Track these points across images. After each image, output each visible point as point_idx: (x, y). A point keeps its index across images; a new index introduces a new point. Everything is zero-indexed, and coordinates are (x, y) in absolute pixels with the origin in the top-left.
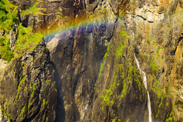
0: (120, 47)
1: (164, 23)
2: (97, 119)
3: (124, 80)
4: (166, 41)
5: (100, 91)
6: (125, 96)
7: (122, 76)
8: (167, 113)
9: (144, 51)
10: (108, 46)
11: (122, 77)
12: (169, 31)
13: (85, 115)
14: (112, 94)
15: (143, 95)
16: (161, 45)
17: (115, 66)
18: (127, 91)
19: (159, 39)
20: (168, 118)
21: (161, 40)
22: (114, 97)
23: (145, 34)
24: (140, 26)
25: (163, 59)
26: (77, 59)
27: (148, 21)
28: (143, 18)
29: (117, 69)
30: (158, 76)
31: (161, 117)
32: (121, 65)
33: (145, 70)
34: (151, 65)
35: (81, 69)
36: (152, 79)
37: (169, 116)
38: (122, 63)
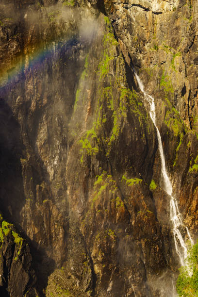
0: (105, 60)
1: (181, 13)
2: (74, 178)
3: (114, 113)
4: (184, 41)
5: (77, 134)
6: (117, 138)
7: (109, 107)
8: (189, 159)
9: (149, 63)
10: (86, 60)
11: (111, 108)
12: (189, 24)
13: (54, 172)
14: (96, 136)
15: (149, 133)
16: (178, 50)
17: (99, 91)
18: (120, 130)
19: (173, 40)
20: (192, 165)
21: (177, 42)
22: (98, 141)
23: (148, 33)
24: (139, 21)
25: (182, 72)
26: (32, 87)
27: (153, 12)
28: (143, 8)
29: (102, 96)
30: (174, 100)
31: (181, 165)
32: (108, 88)
33: (153, 94)
34: (162, 84)
35: (42, 102)
36: (163, 106)
37: (193, 163)
38: (110, 86)
